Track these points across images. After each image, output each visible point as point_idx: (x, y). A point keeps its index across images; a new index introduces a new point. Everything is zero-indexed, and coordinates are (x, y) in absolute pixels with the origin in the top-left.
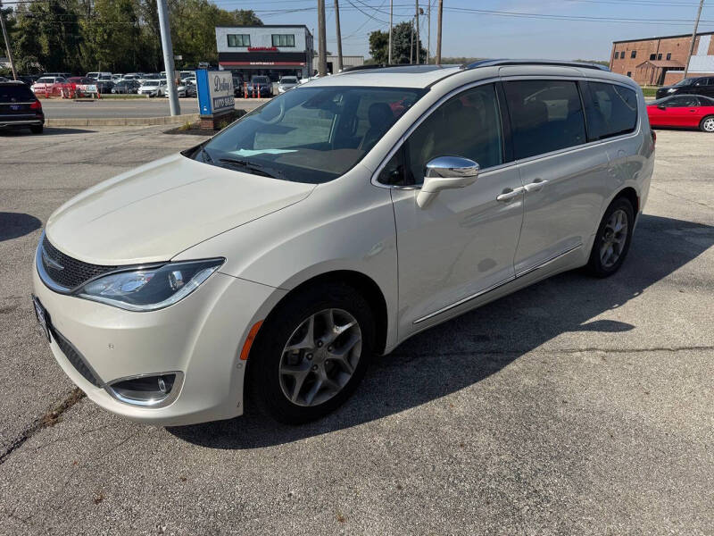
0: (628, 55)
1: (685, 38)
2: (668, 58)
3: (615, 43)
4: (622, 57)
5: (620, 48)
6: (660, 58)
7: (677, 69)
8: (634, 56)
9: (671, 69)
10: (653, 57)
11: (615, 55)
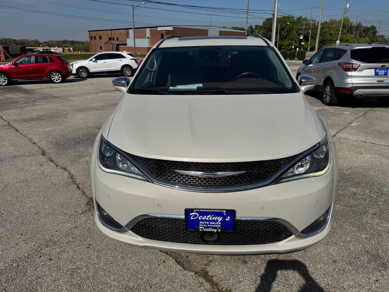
0: (98, 38)
1: (123, 30)
2: (117, 40)
3: (89, 31)
4: (95, 39)
5: (93, 34)
6: (114, 40)
7: (123, 45)
8: (100, 38)
9: (121, 45)
10: (110, 39)
11: (91, 38)
